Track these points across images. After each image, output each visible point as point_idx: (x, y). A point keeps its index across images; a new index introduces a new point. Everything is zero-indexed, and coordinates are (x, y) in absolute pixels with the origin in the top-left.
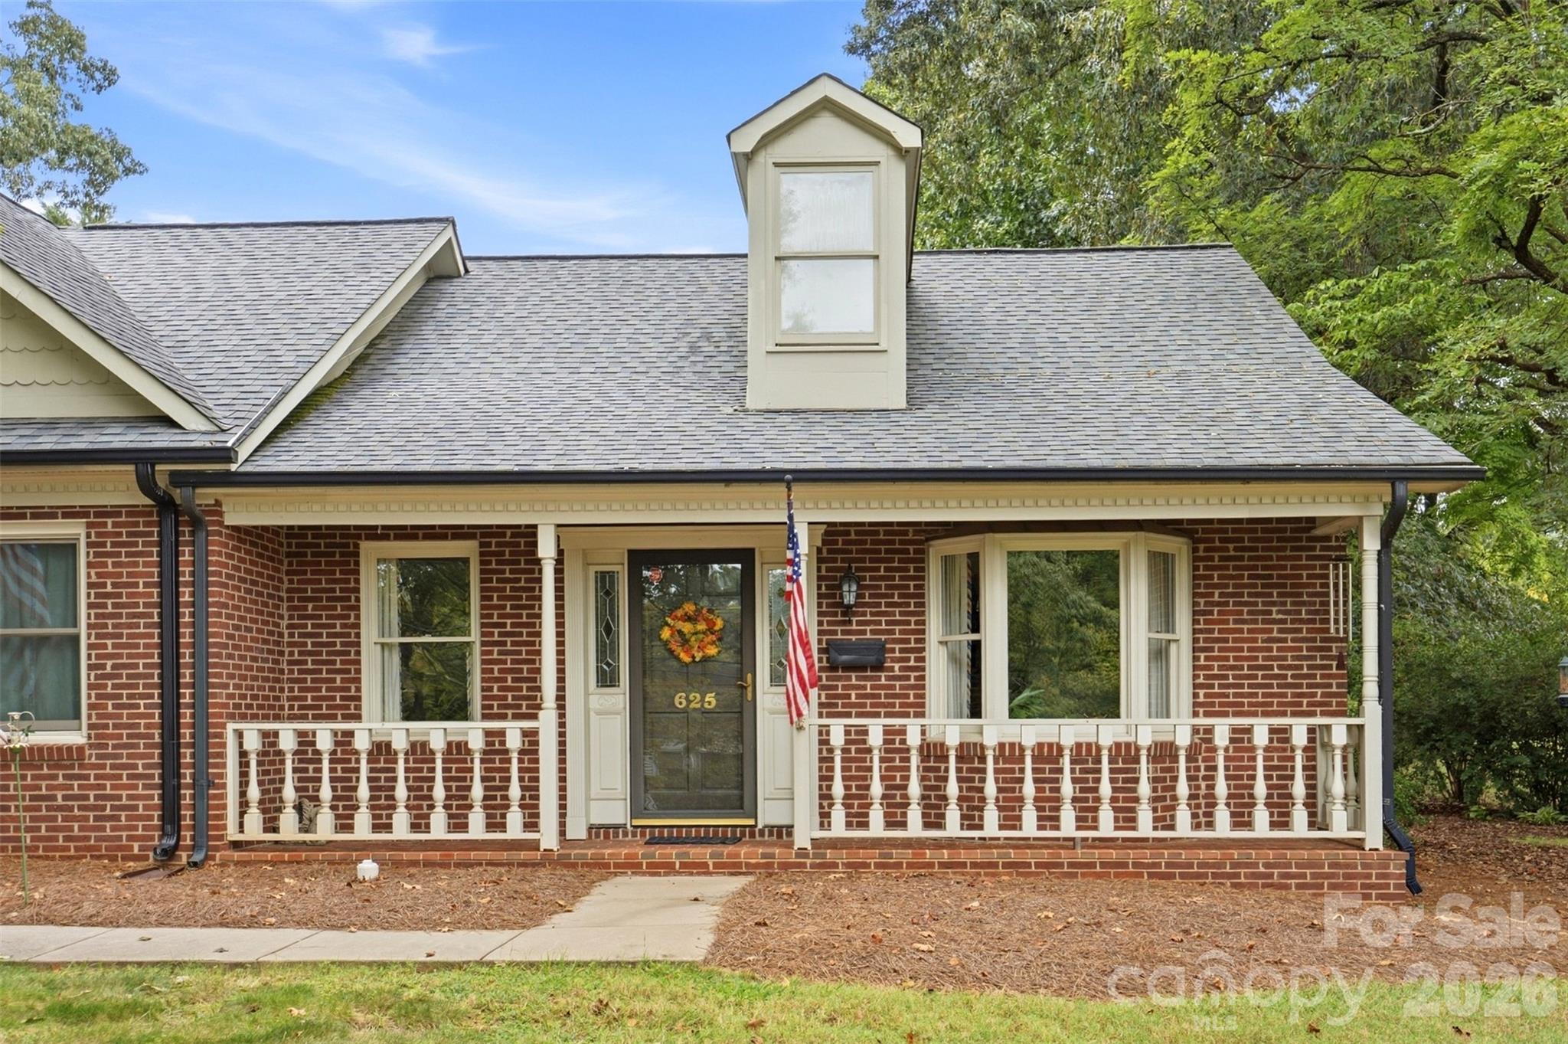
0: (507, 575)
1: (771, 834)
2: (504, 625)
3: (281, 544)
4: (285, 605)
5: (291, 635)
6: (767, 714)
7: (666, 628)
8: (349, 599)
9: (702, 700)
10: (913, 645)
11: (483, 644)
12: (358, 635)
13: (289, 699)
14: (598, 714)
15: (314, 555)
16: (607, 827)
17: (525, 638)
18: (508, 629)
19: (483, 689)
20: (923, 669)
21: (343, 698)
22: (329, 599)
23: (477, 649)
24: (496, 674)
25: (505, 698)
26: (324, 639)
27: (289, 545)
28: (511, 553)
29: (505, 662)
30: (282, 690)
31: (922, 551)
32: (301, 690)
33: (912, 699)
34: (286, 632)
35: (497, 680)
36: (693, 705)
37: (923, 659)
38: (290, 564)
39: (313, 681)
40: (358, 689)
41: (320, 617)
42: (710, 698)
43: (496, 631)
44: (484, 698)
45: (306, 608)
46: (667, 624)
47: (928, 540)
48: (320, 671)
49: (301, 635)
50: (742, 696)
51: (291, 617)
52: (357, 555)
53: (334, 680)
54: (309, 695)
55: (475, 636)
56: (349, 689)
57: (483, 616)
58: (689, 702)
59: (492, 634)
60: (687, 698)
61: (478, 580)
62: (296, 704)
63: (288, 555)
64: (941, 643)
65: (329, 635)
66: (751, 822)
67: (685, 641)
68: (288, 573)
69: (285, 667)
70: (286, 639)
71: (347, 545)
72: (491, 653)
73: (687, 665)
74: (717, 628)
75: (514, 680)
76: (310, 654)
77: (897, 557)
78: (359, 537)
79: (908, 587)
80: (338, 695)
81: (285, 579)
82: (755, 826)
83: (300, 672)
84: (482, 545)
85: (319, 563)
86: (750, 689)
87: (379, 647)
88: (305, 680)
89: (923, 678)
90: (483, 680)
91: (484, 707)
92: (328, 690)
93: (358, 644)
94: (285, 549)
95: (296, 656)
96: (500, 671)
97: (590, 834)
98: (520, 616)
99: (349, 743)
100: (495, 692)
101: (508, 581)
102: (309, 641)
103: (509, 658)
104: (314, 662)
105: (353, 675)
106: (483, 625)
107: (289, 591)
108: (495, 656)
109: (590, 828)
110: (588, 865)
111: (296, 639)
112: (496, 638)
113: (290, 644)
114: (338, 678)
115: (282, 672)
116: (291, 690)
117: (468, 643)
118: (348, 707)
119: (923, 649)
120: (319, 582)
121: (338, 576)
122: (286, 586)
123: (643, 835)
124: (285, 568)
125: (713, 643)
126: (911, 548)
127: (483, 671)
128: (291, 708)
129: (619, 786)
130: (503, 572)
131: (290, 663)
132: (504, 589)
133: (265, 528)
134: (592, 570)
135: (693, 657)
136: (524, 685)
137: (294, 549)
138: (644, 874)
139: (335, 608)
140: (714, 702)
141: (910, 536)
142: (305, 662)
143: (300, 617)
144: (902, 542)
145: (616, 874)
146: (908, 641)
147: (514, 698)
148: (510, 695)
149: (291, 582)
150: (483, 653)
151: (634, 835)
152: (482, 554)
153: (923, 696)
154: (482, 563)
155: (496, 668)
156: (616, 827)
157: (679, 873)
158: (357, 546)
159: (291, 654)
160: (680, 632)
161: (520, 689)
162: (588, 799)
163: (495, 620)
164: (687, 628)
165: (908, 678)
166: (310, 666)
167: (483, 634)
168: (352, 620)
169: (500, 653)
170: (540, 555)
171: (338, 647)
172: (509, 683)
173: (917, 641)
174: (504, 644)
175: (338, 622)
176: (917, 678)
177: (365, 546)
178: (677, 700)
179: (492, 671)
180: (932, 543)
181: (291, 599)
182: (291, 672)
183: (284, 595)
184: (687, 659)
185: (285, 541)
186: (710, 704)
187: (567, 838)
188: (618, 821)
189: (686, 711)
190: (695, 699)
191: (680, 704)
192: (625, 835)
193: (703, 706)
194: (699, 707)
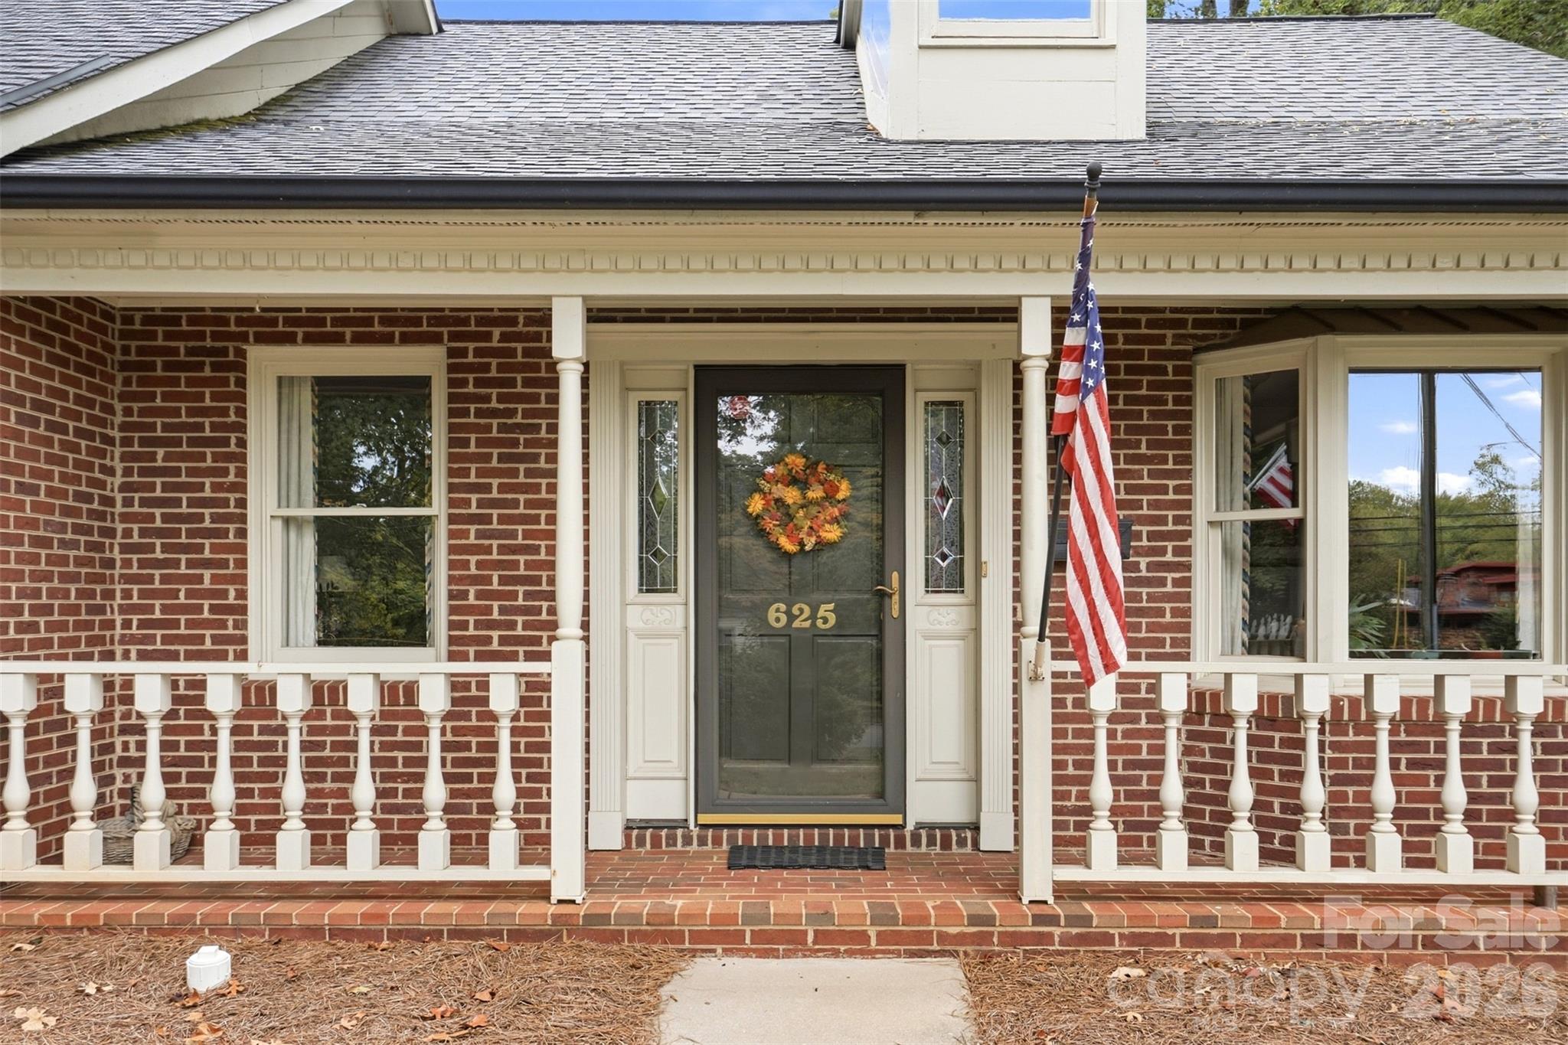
0: (494, 404)
1: (931, 842)
2: (487, 488)
3: (110, 349)
4: (118, 451)
5: (128, 502)
6: (919, 639)
7: (757, 496)
8: (226, 442)
9: (813, 617)
10: (1170, 527)
11: (452, 519)
12: (242, 503)
13: (123, 609)
14: (641, 636)
15: (167, 367)
16: (657, 825)
17: (521, 510)
18: (495, 494)
19: (452, 596)
20: (1188, 567)
21: (213, 609)
22: (192, 442)
23: (441, 528)
24: (473, 571)
25: (488, 610)
26: (184, 510)
27: (126, 350)
28: (501, 368)
29: (488, 550)
30: (109, 595)
31: (1189, 371)
32: (143, 594)
33: (1168, 618)
34: (119, 498)
35: (475, 580)
36: (796, 624)
37: (1187, 551)
38: (127, 382)
39: (165, 579)
40: (242, 594)
41: (177, 472)
42: (826, 610)
43: (474, 497)
44: (453, 610)
45: (152, 457)
46: (759, 490)
47: (1197, 350)
48: (176, 564)
49: (143, 502)
50: (881, 608)
51: (128, 472)
52: (242, 367)
53: (200, 579)
54: (158, 603)
55: (438, 506)
56: (224, 594)
57: (451, 473)
58: (791, 618)
59: (467, 503)
60: (788, 613)
61: (444, 412)
62: (135, 618)
63: (124, 366)
64: (1211, 523)
65: (191, 503)
66: (897, 819)
67: (786, 515)
68: (122, 397)
69: (117, 554)
70: (119, 508)
71: (224, 352)
72: (465, 534)
73: (787, 556)
74: (840, 496)
75: (503, 580)
76: (160, 533)
77: (1145, 379)
78: (244, 338)
79: (1163, 430)
80: (206, 604)
81: (119, 407)
82: (903, 826)
83: (142, 564)
84: (452, 353)
85: (176, 382)
86: (896, 598)
87: (279, 524)
88: (150, 579)
89: (1187, 582)
90: (451, 580)
91: (452, 625)
92: (189, 594)
93: (243, 519)
94: (118, 356)
95: (136, 539)
96: (480, 565)
97: (628, 839)
98: (514, 473)
99: (201, 699)
100: (472, 600)
101: (494, 413)
102: (158, 512)
103: (495, 543)
104: (165, 548)
105: (231, 570)
106: (452, 488)
107: (124, 427)
108: (472, 540)
109: (628, 827)
110: (643, 936)
111: (136, 509)
112: (474, 510)
113: (125, 518)
114: (207, 574)
115: (110, 564)
116: (127, 594)
117: (429, 518)
118: (223, 625)
119: (1188, 535)
120: (176, 412)
121: (208, 402)
122: (119, 419)
123: (717, 842)
124: (118, 388)
125: (835, 521)
126: (1170, 365)
127: (452, 565)
128: (127, 625)
129: (675, 760)
130: (487, 399)
131: (125, 549)
132: (488, 428)
133: (40, 301)
134: (634, 399)
135: (802, 544)
136: (521, 589)
137: (133, 357)
138: (747, 953)
139: (202, 457)
140: (832, 619)
141: (1169, 346)
142: (151, 548)
143: (143, 472)
144: (1154, 355)
145: (694, 953)
146: (1162, 520)
147: (503, 610)
148: (496, 605)
149: (128, 412)
150: (452, 534)
151: (702, 842)
152: (451, 368)
153: (1187, 613)
154: (452, 383)
155: (473, 559)
156: (672, 825)
157: (814, 953)
158: (241, 353)
159: (127, 533)
160: (779, 501)
161: (514, 595)
162: (625, 778)
163: (473, 479)
164: (791, 495)
165: (1162, 582)
166: (159, 554)
167: (452, 503)
168: (231, 478)
169: (480, 535)
170: (556, 353)
171: (207, 524)
172: (495, 585)
173: (1178, 520)
174: (487, 519)
175: (208, 481)
176: (1176, 583)
177: (256, 354)
178: (772, 615)
179: (465, 565)
180: (1202, 356)
181: (126, 442)
182: (127, 563)
183: (116, 434)
184: (790, 547)
185: (118, 344)
186: (825, 620)
187: (591, 848)
188: (675, 813)
189: (787, 633)
190: (801, 611)
191: (778, 620)
192: (687, 840)
193: (814, 624)
194: (807, 624)
